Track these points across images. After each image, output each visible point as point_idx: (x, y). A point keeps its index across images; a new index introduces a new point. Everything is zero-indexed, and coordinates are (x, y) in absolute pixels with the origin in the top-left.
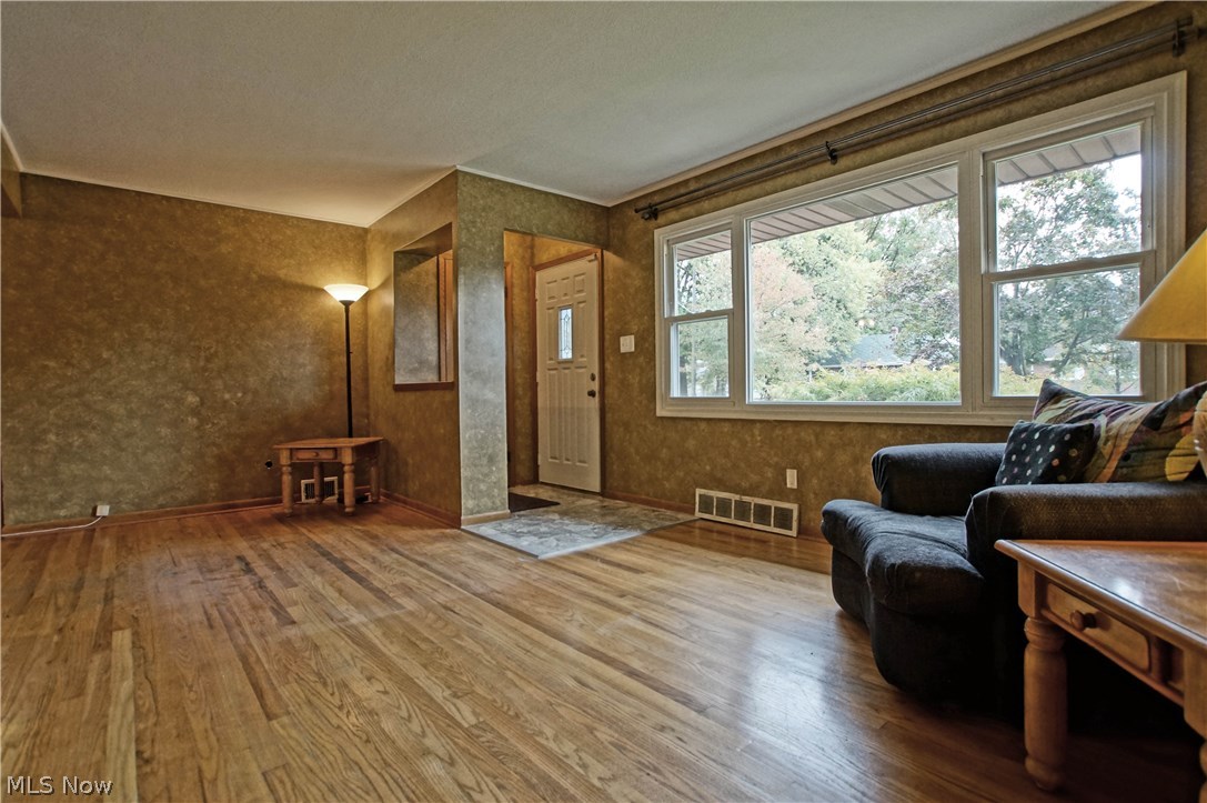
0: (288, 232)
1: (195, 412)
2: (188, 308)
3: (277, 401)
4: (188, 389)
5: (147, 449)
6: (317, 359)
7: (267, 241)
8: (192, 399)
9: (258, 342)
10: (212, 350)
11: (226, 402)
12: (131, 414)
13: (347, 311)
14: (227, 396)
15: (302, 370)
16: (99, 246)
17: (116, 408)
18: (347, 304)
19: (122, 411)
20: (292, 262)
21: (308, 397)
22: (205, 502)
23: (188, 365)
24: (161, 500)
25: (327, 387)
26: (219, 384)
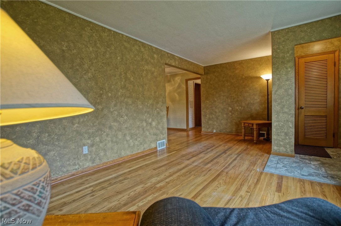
0: (252, 63)
1: (231, 112)
2: (229, 88)
3: (249, 109)
4: (230, 106)
5: (222, 119)
6: (261, 97)
7: (247, 67)
8: (230, 109)
9: (245, 94)
10: (234, 97)
11: (237, 109)
12: (219, 112)
13: (268, 82)
14: (237, 108)
15: (256, 101)
16: (214, 77)
17: (217, 110)
18: (268, 80)
19: (218, 111)
20: (254, 71)
21: (258, 108)
22: (232, 133)
23: (229, 101)
24: (224, 131)
25: (264, 105)
26: (236, 105)
